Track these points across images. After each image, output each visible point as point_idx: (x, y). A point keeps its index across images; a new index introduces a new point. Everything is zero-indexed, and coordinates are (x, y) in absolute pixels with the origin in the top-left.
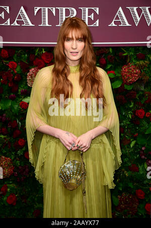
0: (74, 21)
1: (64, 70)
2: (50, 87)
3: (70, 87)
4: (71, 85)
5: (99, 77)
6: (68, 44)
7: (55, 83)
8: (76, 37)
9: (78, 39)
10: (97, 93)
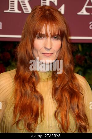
0: (47, 12)
1: (31, 77)
2: (12, 101)
3: (40, 101)
4: (42, 99)
5: (79, 87)
6: (39, 43)
7: (19, 96)
8: (51, 34)
9: (53, 36)
10: (76, 110)
